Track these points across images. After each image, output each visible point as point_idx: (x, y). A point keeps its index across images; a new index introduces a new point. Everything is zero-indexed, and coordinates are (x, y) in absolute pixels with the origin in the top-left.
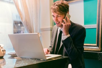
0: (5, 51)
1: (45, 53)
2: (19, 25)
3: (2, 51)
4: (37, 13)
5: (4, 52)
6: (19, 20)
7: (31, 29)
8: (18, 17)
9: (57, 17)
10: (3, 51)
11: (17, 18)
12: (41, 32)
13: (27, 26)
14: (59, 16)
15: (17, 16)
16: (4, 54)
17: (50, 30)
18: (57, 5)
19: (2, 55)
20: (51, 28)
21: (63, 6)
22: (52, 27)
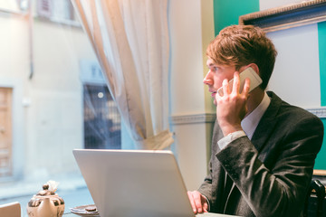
0: (62, 203)
1: (195, 210)
2: (101, 95)
3: (52, 203)
4: (161, 67)
5: (60, 206)
6: (100, 80)
8: (97, 72)
10: (56, 204)
11: (94, 73)
12: (175, 128)
13: (129, 110)
15: (94, 70)
16: (60, 214)
17: (204, 120)
20: (207, 114)
22: (210, 112)
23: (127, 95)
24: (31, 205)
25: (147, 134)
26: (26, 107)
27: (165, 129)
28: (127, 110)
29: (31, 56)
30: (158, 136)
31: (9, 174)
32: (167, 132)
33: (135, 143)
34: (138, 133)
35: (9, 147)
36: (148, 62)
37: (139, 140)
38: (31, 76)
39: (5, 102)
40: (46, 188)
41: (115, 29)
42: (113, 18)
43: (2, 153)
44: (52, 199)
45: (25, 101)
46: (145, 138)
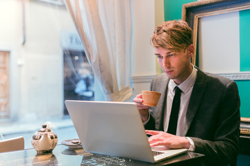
0: (56, 137)
3: (49, 137)
5: (55, 139)
7: (111, 80)
9: (168, 56)
10: (52, 138)
11: (71, 42)
12: (134, 86)
13: (101, 72)
14: (172, 55)
16: (54, 145)
18: (164, 31)
19: (51, 148)
21: (178, 32)
23: (100, 61)
24: (34, 138)
25: (114, 89)
26: (20, 66)
27: (127, 85)
28: (99, 72)
29: (24, 28)
30: (122, 91)
31: (7, 117)
32: (128, 88)
33: (105, 96)
34: (107, 89)
35: (7, 96)
36: (115, 37)
37: (108, 94)
38: (24, 43)
39: (4, 62)
40: (45, 127)
41: (91, 13)
42: (90, 5)
43: (1, 101)
44: (49, 135)
45: (20, 62)
46: (112, 92)
